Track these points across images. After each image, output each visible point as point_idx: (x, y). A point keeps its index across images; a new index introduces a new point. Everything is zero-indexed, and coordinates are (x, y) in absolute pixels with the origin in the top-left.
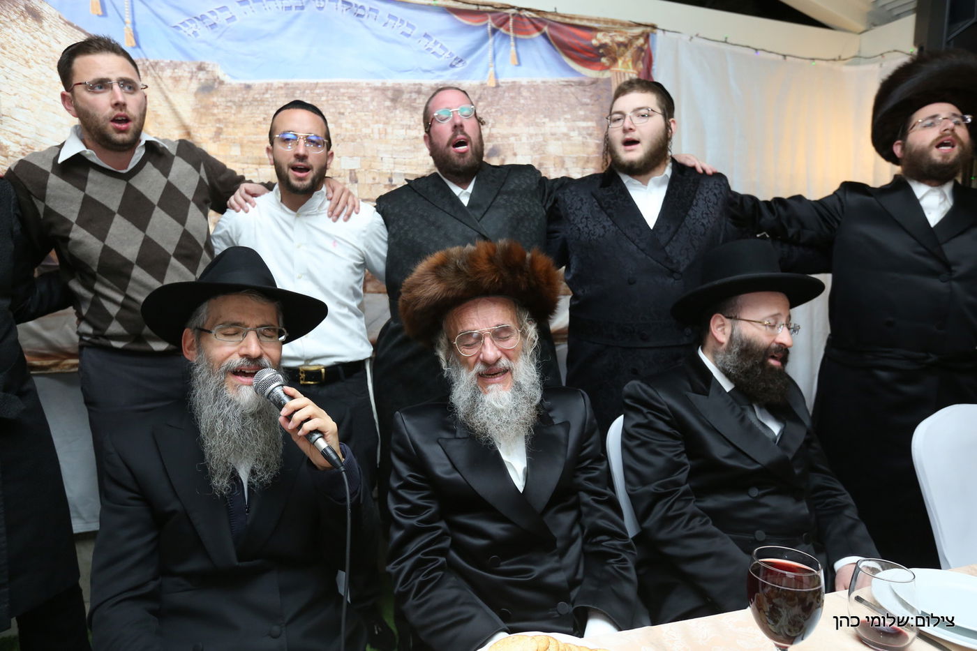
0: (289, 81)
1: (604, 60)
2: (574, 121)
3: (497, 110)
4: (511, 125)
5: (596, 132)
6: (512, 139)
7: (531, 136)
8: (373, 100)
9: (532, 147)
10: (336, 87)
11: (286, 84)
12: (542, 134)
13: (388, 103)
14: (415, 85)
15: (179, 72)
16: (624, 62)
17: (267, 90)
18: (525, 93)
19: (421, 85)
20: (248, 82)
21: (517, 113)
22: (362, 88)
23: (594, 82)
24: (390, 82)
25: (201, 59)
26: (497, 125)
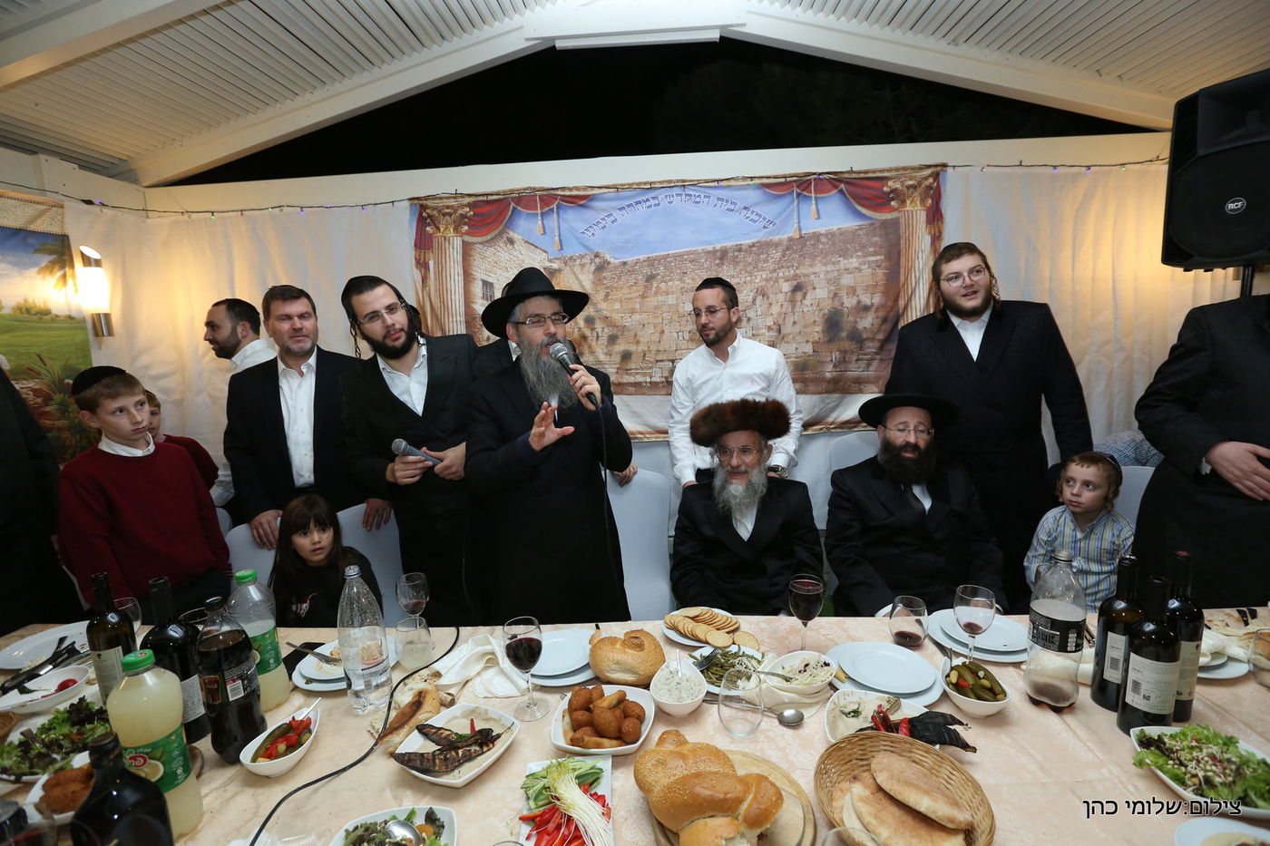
0: (650, 255)
1: (893, 203)
2: (865, 257)
3: (800, 256)
4: (811, 266)
5: (884, 264)
6: (812, 277)
7: (828, 272)
8: (706, 261)
9: (828, 281)
10: (681, 255)
11: (648, 258)
12: (838, 270)
13: (717, 262)
14: (737, 245)
15: (584, 261)
16: (912, 201)
17: (636, 263)
18: (824, 240)
19: (741, 245)
20: (625, 260)
21: (816, 256)
22: (699, 253)
23: (885, 224)
24: (718, 246)
25: (596, 250)
26: (801, 267)
